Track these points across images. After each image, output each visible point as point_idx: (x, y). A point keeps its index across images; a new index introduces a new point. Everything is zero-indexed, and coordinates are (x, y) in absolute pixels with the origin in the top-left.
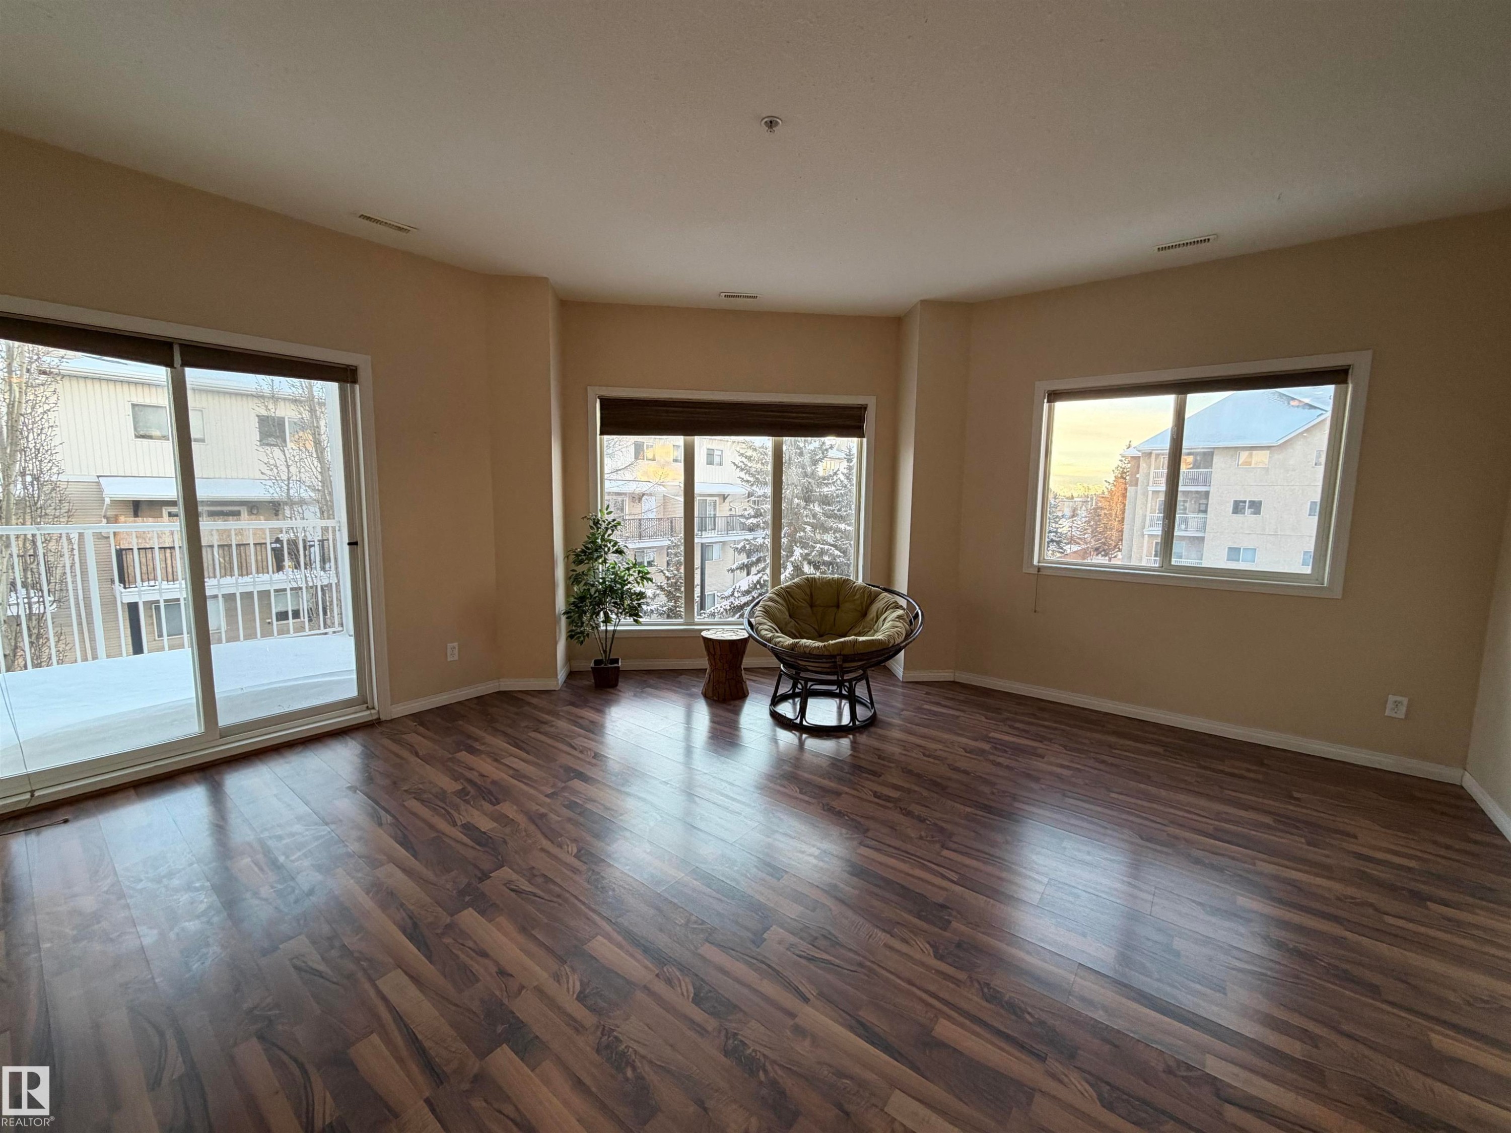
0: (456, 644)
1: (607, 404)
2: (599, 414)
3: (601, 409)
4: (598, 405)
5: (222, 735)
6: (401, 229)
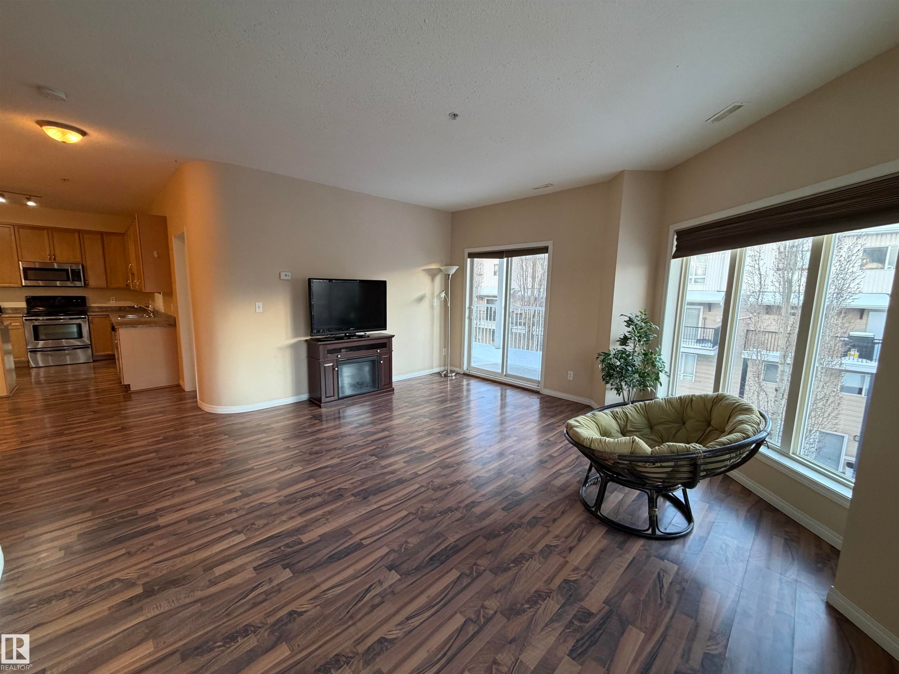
1: (680, 234)
2: (675, 243)
3: (677, 240)
4: (676, 237)
5: (505, 376)
6: (547, 187)
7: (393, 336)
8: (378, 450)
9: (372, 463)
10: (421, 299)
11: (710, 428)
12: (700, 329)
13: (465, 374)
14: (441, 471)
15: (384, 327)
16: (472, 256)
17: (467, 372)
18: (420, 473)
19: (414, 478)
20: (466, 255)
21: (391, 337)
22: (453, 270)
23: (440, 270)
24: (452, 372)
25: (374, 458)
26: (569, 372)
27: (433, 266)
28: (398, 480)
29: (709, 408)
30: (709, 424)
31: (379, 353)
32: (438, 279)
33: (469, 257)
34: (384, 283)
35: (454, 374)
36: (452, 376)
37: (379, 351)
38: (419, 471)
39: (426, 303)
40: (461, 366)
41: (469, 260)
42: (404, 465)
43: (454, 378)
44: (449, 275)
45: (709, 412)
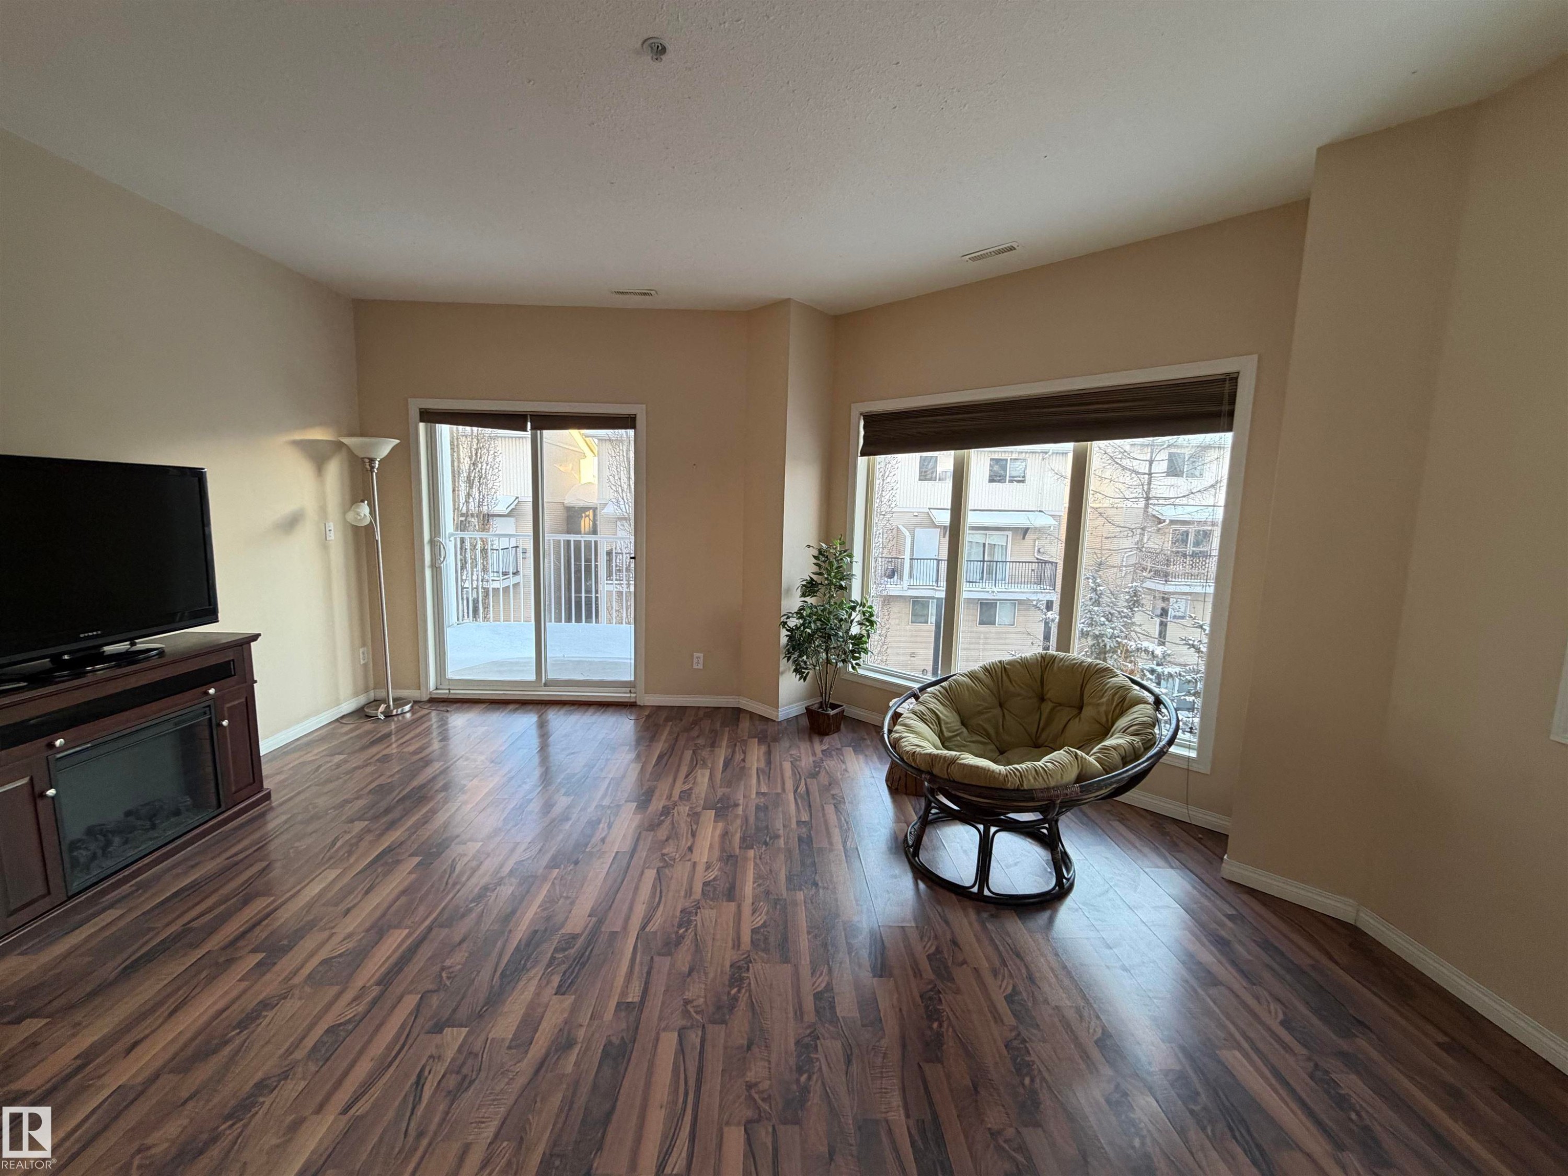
0: (701, 655)
1: (871, 420)
2: (862, 433)
3: (865, 428)
4: (862, 423)
5: (545, 685)
6: (645, 294)
7: (255, 637)
8: (435, 1001)
9: (467, 1052)
10: (291, 523)
11: (1047, 707)
12: (1008, 563)
13: (435, 701)
14: (673, 965)
15: (211, 614)
16: (432, 417)
17: (443, 693)
18: (634, 996)
19: (638, 1021)
20: (414, 414)
21: (244, 643)
22: (385, 447)
23: (339, 446)
24: (399, 702)
25: (454, 1037)
26: (696, 655)
27: (319, 434)
28: (605, 1054)
29: (1038, 675)
30: (1042, 699)
31: (213, 698)
32: (334, 470)
33: (422, 421)
34: (196, 477)
35: (407, 708)
36: (403, 713)
37: (212, 691)
38: (624, 993)
39: (305, 537)
40: (418, 682)
41: (422, 426)
42: (569, 1000)
43: (408, 715)
44: (372, 461)
45: (1039, 681)
